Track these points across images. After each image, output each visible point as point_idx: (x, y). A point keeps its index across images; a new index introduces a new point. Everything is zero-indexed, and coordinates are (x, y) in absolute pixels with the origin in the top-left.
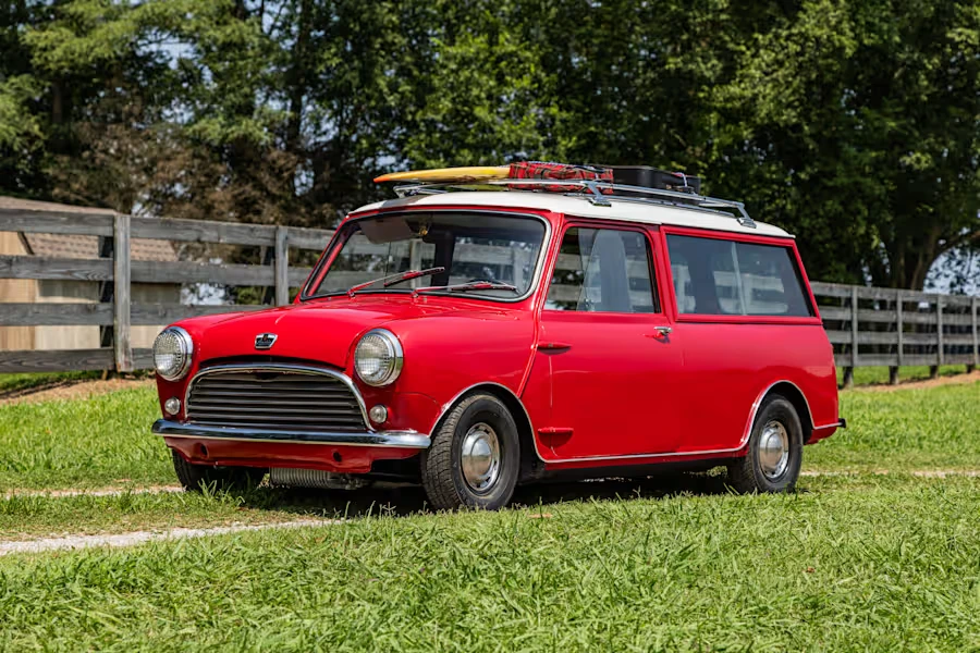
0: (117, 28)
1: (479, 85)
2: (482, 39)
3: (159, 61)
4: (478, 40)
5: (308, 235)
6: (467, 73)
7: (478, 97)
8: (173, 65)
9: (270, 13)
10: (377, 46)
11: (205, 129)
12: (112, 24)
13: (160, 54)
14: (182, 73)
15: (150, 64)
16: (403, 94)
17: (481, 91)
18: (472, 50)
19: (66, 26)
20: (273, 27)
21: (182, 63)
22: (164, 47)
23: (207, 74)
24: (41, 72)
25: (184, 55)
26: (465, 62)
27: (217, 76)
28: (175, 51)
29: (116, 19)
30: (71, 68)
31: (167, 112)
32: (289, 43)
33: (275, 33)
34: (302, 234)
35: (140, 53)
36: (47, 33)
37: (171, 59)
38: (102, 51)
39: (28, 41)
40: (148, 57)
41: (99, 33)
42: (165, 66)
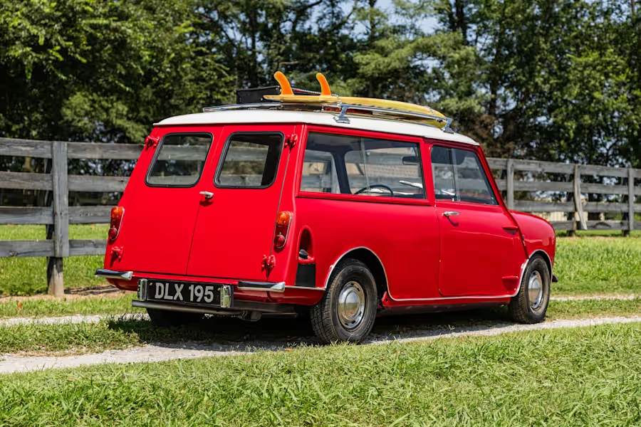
0: (404, 52)
1: (594, 78)
2: (596, 54)
3: (422, 69)
4: (594, 54)
5: (524, 163)
6: (588, 72)
7: (594, 85)
8: (429, 71)
9: (480, 43)
10: (537, 60)
11: (448, 104)
12: (401, 50)
13: (422, 65)
14: (434, 75)
15: (417, 71)
16: (551, 85)
17: (596, 81)
18: (591, 59)
19: (376, 52)
20: (481, 50)
21: (434, 70)
22: (425, 62)
23: (447, 75)
24: (363, 76)
25: (435, 66)
26: (586, 66)
27: (452, 76)
28: (431, 64)
29: (403, 48)
30: (379, 74)
31: (426, 96)
32: (491, 58)
33: (483, 53)
34: (520, 163)
35: (412, 65)
36: (367, 56)
37: (428, 68)
38: (396, 64)
39: (357, 61)
40: (415, 67)
41: (393, 55)
42: (425, 72)
